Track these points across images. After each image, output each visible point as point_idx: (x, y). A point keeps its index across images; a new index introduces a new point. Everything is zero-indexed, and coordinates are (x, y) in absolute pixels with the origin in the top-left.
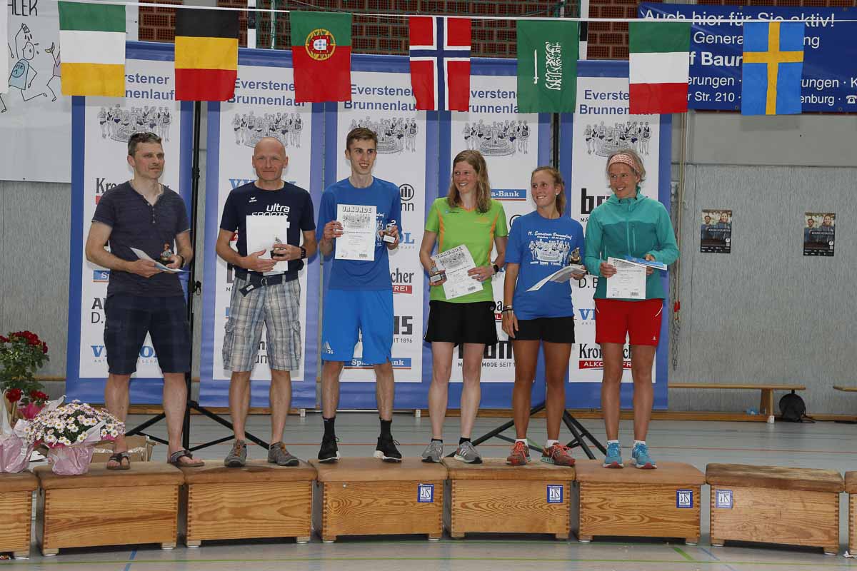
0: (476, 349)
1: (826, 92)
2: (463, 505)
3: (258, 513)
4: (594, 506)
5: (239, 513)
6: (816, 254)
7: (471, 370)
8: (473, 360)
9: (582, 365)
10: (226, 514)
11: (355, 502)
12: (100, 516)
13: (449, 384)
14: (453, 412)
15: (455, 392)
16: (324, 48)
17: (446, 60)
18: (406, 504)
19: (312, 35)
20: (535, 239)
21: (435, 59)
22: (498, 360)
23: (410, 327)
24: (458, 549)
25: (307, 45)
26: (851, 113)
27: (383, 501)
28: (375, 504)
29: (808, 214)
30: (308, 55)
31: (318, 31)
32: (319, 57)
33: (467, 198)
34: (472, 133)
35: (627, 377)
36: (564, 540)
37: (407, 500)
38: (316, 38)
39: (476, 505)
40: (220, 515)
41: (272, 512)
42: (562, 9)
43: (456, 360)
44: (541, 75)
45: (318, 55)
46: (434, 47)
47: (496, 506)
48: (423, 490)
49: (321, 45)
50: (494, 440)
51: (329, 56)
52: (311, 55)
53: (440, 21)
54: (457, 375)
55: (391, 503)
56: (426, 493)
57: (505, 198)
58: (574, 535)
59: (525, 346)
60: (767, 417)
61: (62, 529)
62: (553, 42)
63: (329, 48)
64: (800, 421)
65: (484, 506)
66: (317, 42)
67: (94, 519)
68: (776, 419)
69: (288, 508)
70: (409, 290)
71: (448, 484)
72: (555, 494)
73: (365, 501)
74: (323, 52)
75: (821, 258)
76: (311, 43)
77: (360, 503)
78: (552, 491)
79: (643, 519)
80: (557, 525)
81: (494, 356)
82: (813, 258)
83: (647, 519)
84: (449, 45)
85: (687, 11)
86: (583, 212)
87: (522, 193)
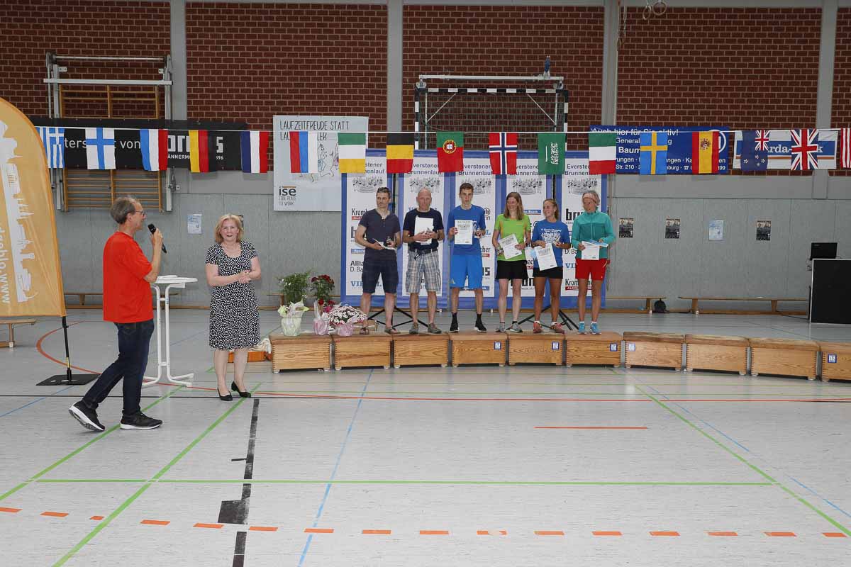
0: (519, 281)
1: (675, 164)
3: (424, 354)
5: (416, 354)
6: (672, 237)
7: (517, 291)
8: (517, 286)
9: (566, 288)
10: (410, 354)
11: (467, 350)
12: (359, 354)
13: (507, 298)
14: (509, 310)
15: (510, 301)
16: (451, 148)
17: (506, 152)
18: (489, 350)
19: (446, 142)
20: (544, 232)
21: (501, 152)
22: (529, 286)
23: (489, 272)
24: (512, 370)
25: (444, 147)
26: (686, 174)
27: (479, 349)
28: (475, 350)
29: (667, 220)
30: (444, 151)
31: (449, 141)
33: (513, 214)
34: (516, 184)
35: (589, 293)
36: (560, 366)
39: (520, 351)
40: (408, 354)
41: (430, 353)
42: (555, 129)
43: (510, 287)
44: (549, 157)
45: (449, 151)
46: (500, 146)
47: (529, 351)
48: (496, 344)
50: (526, 322)
51: (454, 151)
52: (446, 151)
53: (503, 135)
54: (510, 294)
55: (482, 350)
56: (498, 346)
57: (531, 214)
58: (564, 364)
59: (539, 279)
60: (649, 311)
61: (342, 359)
62: (554, 143)
63: (454, 148)
64: (664, 313)
66: (448, 145)
67: (355, 355)
68: (653, 312)
69: (438, 352)
70: (488, 255)
71: (508, 341)
72: (556, 346)
73: (471, 349)
74: (451, 150)
75: (673, 239)
76: (446, 146)
77: (469, 350)
78: (554, 344)
79: (595, 356)
80: (557, 359)
81: (527, 285)
82: (670, 239)
83: (597, 356)
84: (507, 145)
85: (612, 128)
86: (567, 219)
87: (539, 211)
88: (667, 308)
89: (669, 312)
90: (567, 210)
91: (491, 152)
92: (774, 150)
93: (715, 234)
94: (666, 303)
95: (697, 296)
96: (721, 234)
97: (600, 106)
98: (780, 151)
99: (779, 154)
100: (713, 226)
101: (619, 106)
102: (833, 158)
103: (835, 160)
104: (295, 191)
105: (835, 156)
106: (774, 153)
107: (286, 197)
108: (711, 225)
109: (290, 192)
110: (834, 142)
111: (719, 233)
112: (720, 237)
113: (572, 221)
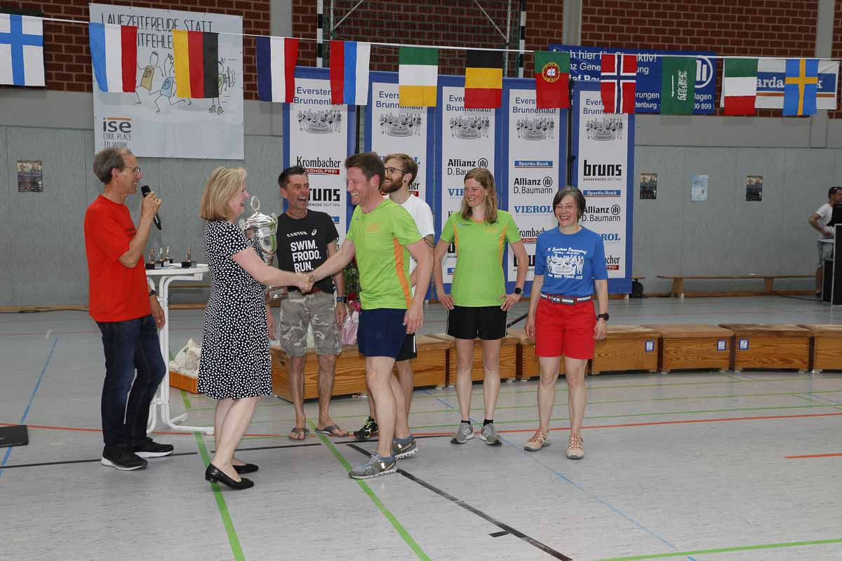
1: (652, 101)
2: (599, 355)
4: (671, 352)
6: (647, 198)
16: (554, 74)
17: (622, 81)
19: (546, 66)
21: (616, 81)
25: (543, 72)
26: (664, 113)
29: (642, 174)
30: (544, 79)
31: (551, 64)
32: (550, 80)
36: (653, 373)
38: (549, 68)
46: (615, 74)
49: (551, 72)
51: (557, 79)
52: (546, 79)
53: (619, 57)
57: (540, 167)
58: (659, 369)
60: (624, 295)
62: (683, 71)
63: (557, 74)
64: (641, 297)
65: (610, 355)
66: (549, 70)
69: (503, 361)
72: (650, 346)
74: (554, 77)
75: (649, 200)
76: (546, 71)
78: (648, 344)
79: (698, 358)
82: (645, 200)
83: (701, 358)
84: (624, 72)
85: (575, 49)
86: (585, 174)
87: (550, 164)
88: (645, 292)
89: (646, 297)
90: (585, 161)
91: (602, 81)
92: (767, 84)
93: (698, 193)
94: (643, 284)
95: (678, 275)
96: (705, 193)
97: (560, 18)
98: (774, 86)
99: (773, 89)
100: (696, 182)
101: (584, 19)
102: (833, 96)
103: (835, 98)
104: (129, 126)
105: (836, 93)
106: (768, 88)
107: (115, 134)
108: (694, 181)
109: (121, 127)
110: (835, 75)
111: (703, 192)
112: (704, 197)
113: (592, 177)
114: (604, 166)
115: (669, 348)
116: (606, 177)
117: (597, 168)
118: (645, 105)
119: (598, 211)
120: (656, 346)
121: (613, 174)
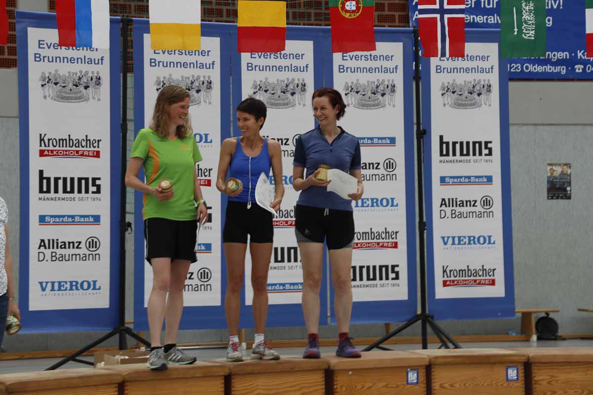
1: (559, 62)
2: (442, 386)
4: (544, 382)
9: (445, 284)
11: (359, 387)
16: (354, 8)
17: (446, 16)
18: (397, 386)
21: (438, 16)
25: (340, 6)
26: (579, 80)
27: (381, 385)
28: (374, 388)
30: (341, 14)
32: (350, 16)
37: (399, 384)
38: (347, 0)
39: (452, 386)
44: (519, 27)
45: (349, 14)
46: (437, 6)
47: (467, 385)
48: (410, 374)
49: (351, 6)
51: (358, 14)
52: (343, 14)
55: (386, 386)
57: (379, 145)
60: (530, 336)
63: (358, 8)
64: (555, 338)
65: (457, 385)
66: (348, 3)
68: (538, 338)
72: (512, 373)
73: (367, 385)
74: (353, 11)
75: (561, 201)
76: (343, 4)
77: (363, 387)
78: (510, 371)
82: (555, 201)
84: (448, 4)
86: (442, 155)
87: (393, 141)
88: (560, 332)
90: (441, 137)
94: (558, 321)
113: (451, 157)
114: (468, 143)
115: (540, 376)
116: (471, 157)
117: (458, 146)
118: (549, 69)
119: (462, 204)
120: (521, 375)
121: (480, 154)
